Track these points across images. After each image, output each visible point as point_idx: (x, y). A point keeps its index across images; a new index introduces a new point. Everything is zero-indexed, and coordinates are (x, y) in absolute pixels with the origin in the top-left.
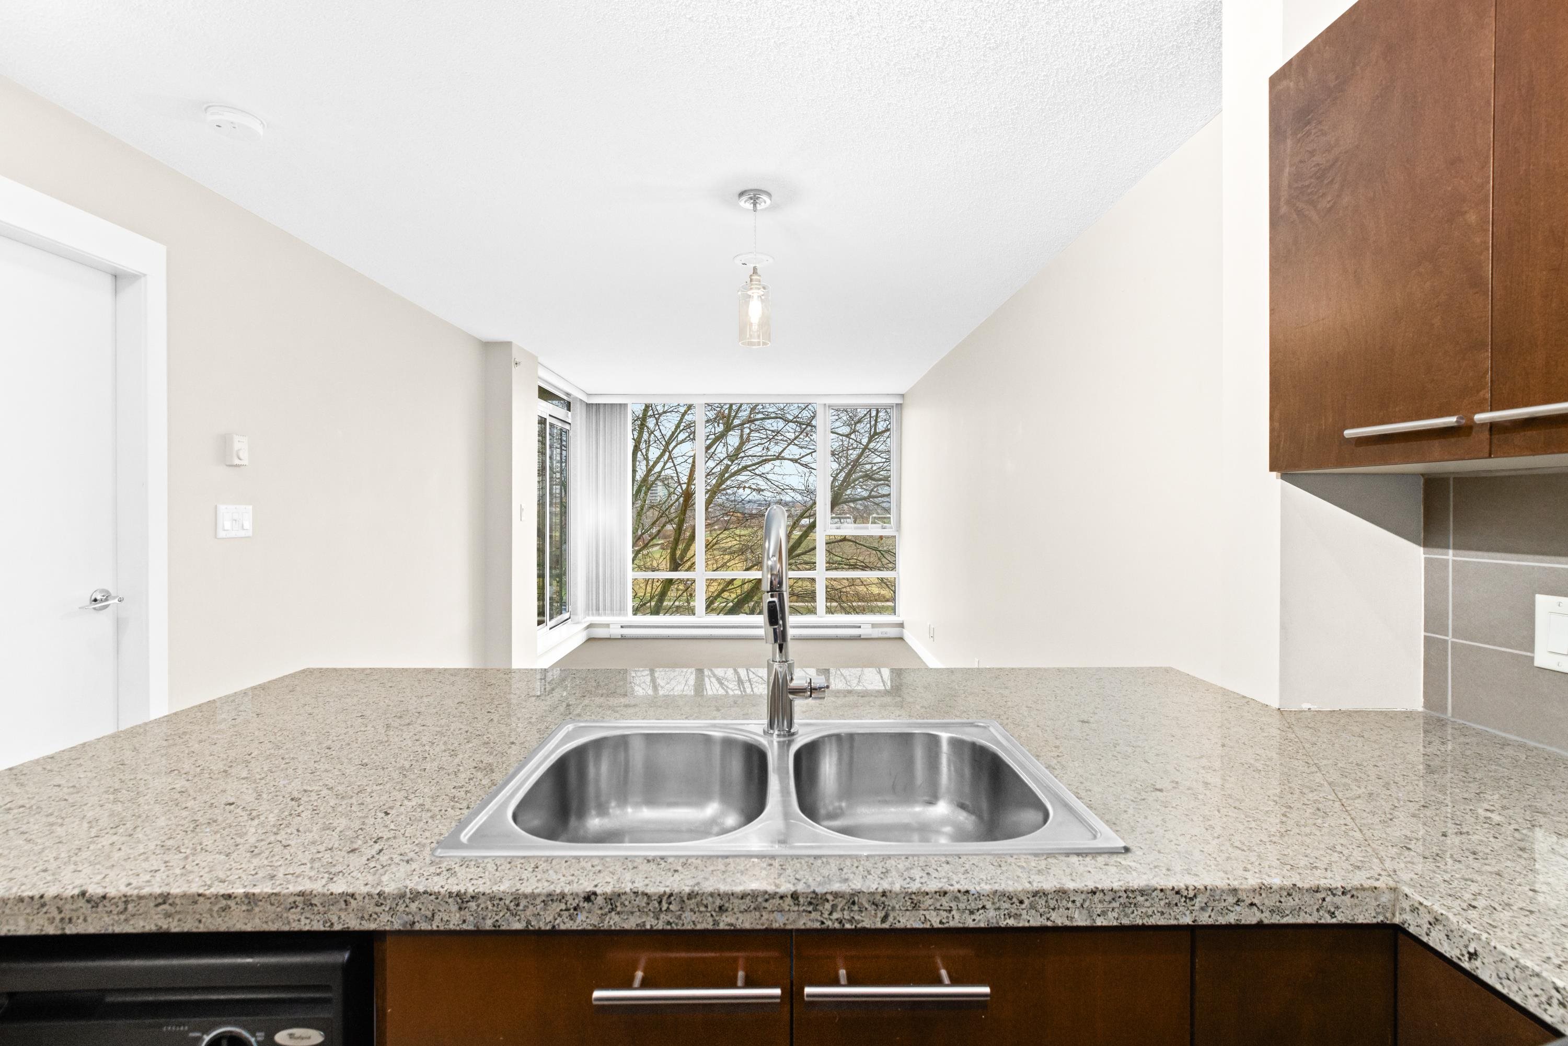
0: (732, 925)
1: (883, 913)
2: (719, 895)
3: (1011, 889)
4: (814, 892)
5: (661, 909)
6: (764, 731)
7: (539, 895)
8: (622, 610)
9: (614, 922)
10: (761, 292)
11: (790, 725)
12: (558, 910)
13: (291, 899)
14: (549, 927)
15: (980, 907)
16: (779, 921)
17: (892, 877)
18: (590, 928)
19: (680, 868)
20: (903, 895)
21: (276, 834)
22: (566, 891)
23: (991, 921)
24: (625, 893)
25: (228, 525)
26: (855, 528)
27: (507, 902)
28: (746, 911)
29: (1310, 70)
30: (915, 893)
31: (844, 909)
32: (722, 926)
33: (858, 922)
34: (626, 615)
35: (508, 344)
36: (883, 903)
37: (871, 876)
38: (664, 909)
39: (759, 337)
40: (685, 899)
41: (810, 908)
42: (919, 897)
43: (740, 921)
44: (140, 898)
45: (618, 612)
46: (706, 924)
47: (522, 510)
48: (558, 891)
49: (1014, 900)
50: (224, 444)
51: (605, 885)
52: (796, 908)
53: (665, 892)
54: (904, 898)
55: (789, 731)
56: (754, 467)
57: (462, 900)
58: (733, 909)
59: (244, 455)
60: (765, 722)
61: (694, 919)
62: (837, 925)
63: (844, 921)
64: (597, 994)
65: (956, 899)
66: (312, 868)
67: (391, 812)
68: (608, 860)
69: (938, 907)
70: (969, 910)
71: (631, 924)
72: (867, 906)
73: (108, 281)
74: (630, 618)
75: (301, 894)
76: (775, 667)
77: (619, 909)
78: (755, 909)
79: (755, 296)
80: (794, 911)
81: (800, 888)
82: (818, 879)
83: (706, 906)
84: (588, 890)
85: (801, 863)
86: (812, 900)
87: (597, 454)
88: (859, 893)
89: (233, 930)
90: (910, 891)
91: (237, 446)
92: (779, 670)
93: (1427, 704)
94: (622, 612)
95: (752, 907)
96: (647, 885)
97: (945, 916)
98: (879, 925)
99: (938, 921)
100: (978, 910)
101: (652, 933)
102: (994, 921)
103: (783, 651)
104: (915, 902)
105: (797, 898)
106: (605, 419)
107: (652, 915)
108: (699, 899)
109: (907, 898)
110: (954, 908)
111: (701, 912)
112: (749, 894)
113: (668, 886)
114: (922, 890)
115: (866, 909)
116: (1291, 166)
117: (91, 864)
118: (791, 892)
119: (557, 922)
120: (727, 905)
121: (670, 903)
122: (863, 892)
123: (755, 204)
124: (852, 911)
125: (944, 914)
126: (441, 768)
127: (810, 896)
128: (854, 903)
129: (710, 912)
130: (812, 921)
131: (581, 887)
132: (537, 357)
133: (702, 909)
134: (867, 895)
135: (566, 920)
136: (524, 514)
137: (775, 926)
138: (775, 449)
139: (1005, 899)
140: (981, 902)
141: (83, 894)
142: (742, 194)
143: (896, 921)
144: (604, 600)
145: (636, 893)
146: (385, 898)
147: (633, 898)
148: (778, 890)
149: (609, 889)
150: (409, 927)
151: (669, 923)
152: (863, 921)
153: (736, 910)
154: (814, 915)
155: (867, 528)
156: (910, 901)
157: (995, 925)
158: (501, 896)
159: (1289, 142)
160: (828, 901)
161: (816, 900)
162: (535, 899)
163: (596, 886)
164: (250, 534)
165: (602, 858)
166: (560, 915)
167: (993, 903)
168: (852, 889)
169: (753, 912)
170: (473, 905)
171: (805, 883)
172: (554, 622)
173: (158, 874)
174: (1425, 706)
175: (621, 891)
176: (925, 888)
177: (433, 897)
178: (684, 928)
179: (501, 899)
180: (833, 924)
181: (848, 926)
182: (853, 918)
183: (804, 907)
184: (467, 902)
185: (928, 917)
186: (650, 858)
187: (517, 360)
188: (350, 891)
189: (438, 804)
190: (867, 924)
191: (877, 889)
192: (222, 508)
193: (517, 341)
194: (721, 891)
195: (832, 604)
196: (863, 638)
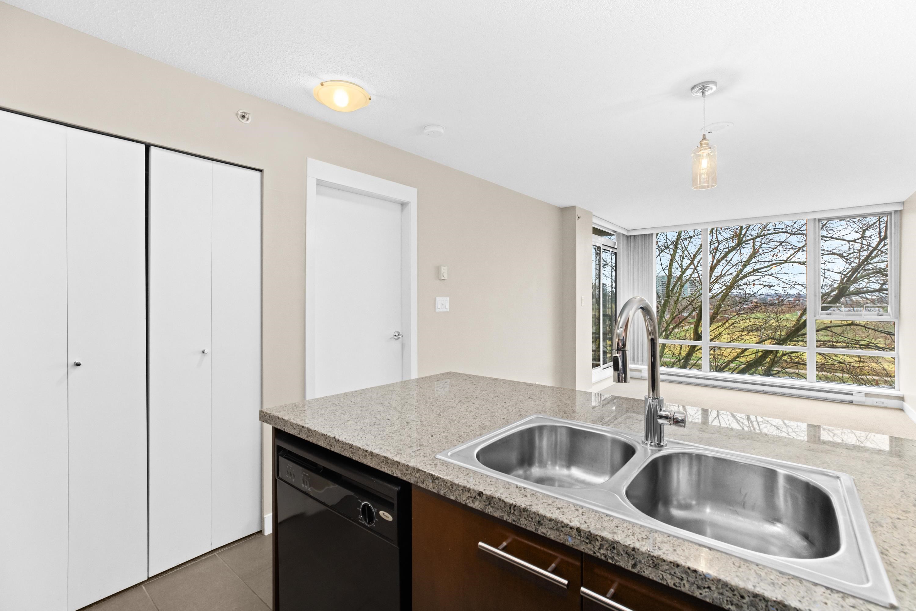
0: (544, 534)
1: (633, 562)
2: (538, 515)
3: (733, 583)
4: (590, 532)
5: (510, 512)
6: (642, 441)
7: (461, 486)
9: (489, 510)
10: (709, 151)
11: (660, 440)
12: (468, 496)
13: (383, 458)
14: (464, 503)
15: (706, 586)
16: (570, 542)
17: (646, 542)
18: (480, 510)
19: (529, 496)
20: (647, 555)
21: (393, 434)
22: (471, 488)
23: (715, 600)
24: (495, 498)
25: (439, 307)
27: (449, 485)
28: (552, 529)
30: (655, 557)
31: (608, 549)
32: (539, 533)
33: (617, 561)
35: (574, 207)
36: (633, 555)
37: (633, 537)
38: (512, 512)
39: (708, 182)
40: (522, 511)
41: (587, 541)
42: (658, 561)
43: (549, 533)
44: (346, 444)
45: (641, 362)
46: (531, 528)
47: (582, 300)
48: (468, 487)
49: (736, 593)
50: (438, 270)
51: (488, 491)
52: (579, 538)
53: (512, 503)
54: (648, 557)
55: (659, 444)
56: (765, 269)
57: (434, 478)
58: (545, 525)
59: (445, 275)
60: (643, 434)
61: (526, 523)
62: (603, 557)
63: (607, 557)
64: (480, 544)
65: (686, 572)
66: (394, 449)
67: (434, 436)
68: (500, 481)
69: (673, 574)
70: (697, 585)
71: (497, 514)
72: (622, 553)
73: (399, 207)
75: (385, 457)
76: (649, 401)
77: (492, 505)
78: (556, 529)
79: (705, 155)
80: (578, 539)
81: (583, 527)
82: (597, 526)
83: (532, 519)
84: (480, 490)
85: (595, 515)
86: (589, 537)
87: (633, 266)
88: (618, 543)
89: (367, 464)
90: (652, 554)
91: (443, 271)
92: (651, 402)
95: (555, 528)
96: (507, 497)
97: (678, 582)
98: (630, 568)
99: (672, 583)
100: (704, 588)
101: (506, 522)
102: (718, 601)
103: (655, 391)
104: (655, 563)
105: (580, 532)
106: (638, 244)
107: (506, 513)
108: (528, 513)
109: (649, 558)
110: (685, 578)
111: (529, 521)
112: (553, 520)
113: (515, 501)
114: (661, 557)
115: (622, 555)
117: (342, 429)
118: (576, 527)
119: (467, 501)
120: (542, 521)
121: (515, 510)
122: (620, 543)
123: (703, 93)
124: (613, 552)
125: (678, 581)
126: (466, 423)
127: (587, 533)
128: (614, 548)
129: (534, 522)
130: (588, 549)
131: (478, 488)
132: (592, 213)
133: (530, 519)
134: (622, 546)
135: (471, 502)
136: (584, 302)
137: (568, 543)
138: (783, 255)
139: (727, 589)
140: (707, 583)
141: (334, 438)
142: (693, 88)
143: (641, 570)
144: (638, 355)
145: (499, 499)
146: (409, 468)
147: (498, 501)
148: (569, 523)
149: (489, 493)
150: (416, 484)
151: (514, 521)
152: (620, 562)
153: (546, 526)
154: (589, 546)
156: (652, 561)
157: (718, 604)
158: (447, 481)
160: (598, 540)
161: (591, 538)
162: (459, 487)
163: (485, 490)
164: (448, 310)
165: (497, 479)
166: (468, 499)
167: (717, 588)
168: (613, 539)
169: (556, 531)
170: (437, 481)
171: (588, 526)
172: (606, 366)
173: (354, 438)
175: (494, 496)
176: (664, 557)
177: (423, 473)
178: (520, 526)
179: (446, 483)
180: (601, 556)
181: (610, 561)
182: (613, 557)
183: (584, 539)
184: (435, 480)
185: (665, 577)
186: (519, 487)
187: (579, 216)
188: (399, 461)
189: (453, 437)
190: (622, 564)
191: (629, 545)
192: (437, 299)
193: (578, 205)
194: (540, 513)
195: (825, 373)
196: (854, 403)
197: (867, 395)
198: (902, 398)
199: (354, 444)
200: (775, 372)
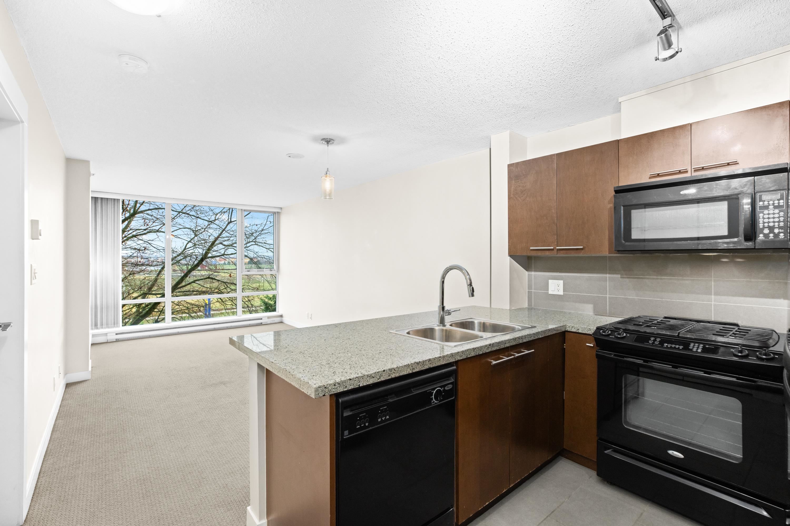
8: (115, 324)
10: (330, 178)
26: (258, 271)
29: (519, 168)
34: (119, 326)
35: (87, 162)
45: (112, 326)
64: (493, 363)
74: (122, 329)
79: (328, 180)
87: (96, 229)
93: (528, 305)
94: (116, 325)
106: (102, 207)
116: (514, 187)
123: (328, 143)
144: (102, 320)
155: (263, 271)
159: (513, 181)
174: (528, 306)
187: (92, 173)
195: (219, 312)
196: (263, 324)
197: (269, 317)
198: (281, 316)
199: (431, 358)
200: (161, 319)
